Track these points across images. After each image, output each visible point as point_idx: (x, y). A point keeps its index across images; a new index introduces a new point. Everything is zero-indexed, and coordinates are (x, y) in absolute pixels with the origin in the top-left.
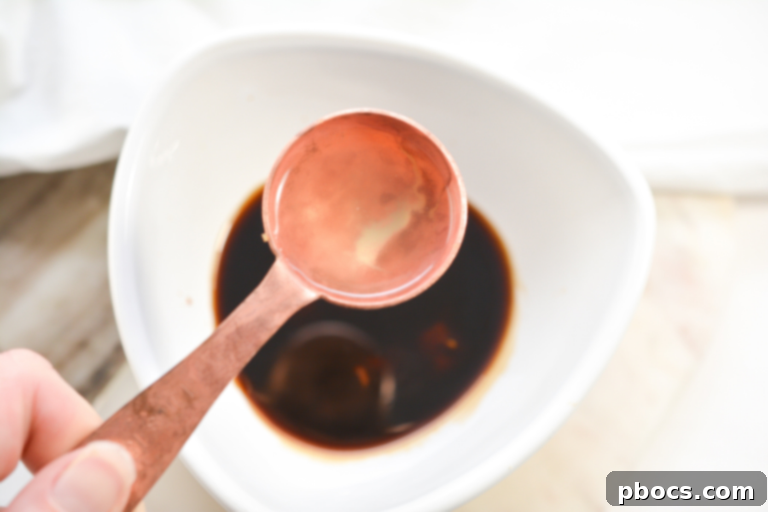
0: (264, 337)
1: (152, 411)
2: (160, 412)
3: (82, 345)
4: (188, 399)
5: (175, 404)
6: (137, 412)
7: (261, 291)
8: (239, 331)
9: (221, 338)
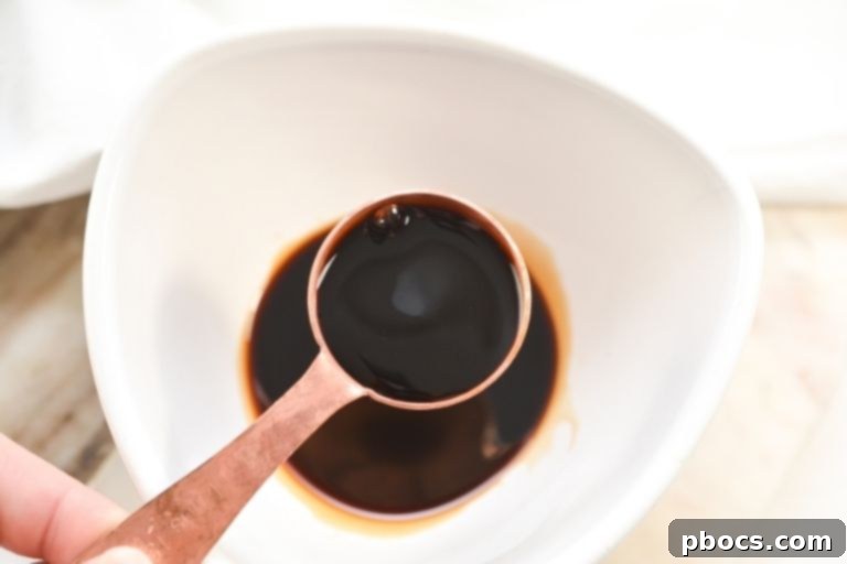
0: (304, 435)
1: (176, 511)
2: (186, 512)
3: (68, 418)
4: (218, 499)
5: (203, 504)
6: (160, 512)
7: (303, 384)
8: (276, 427)
9: (256, 434)
